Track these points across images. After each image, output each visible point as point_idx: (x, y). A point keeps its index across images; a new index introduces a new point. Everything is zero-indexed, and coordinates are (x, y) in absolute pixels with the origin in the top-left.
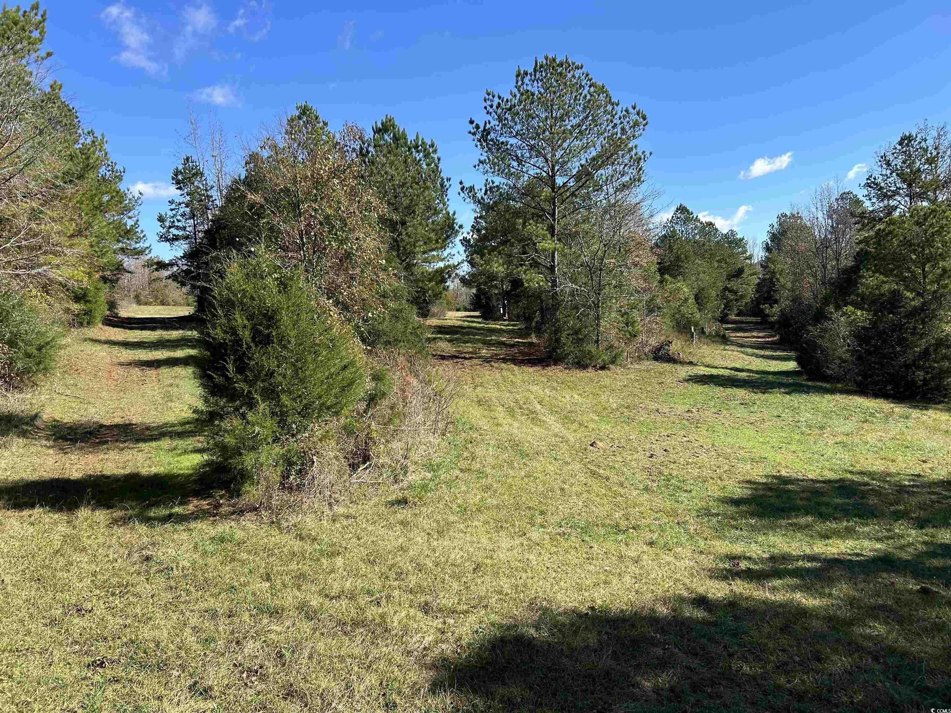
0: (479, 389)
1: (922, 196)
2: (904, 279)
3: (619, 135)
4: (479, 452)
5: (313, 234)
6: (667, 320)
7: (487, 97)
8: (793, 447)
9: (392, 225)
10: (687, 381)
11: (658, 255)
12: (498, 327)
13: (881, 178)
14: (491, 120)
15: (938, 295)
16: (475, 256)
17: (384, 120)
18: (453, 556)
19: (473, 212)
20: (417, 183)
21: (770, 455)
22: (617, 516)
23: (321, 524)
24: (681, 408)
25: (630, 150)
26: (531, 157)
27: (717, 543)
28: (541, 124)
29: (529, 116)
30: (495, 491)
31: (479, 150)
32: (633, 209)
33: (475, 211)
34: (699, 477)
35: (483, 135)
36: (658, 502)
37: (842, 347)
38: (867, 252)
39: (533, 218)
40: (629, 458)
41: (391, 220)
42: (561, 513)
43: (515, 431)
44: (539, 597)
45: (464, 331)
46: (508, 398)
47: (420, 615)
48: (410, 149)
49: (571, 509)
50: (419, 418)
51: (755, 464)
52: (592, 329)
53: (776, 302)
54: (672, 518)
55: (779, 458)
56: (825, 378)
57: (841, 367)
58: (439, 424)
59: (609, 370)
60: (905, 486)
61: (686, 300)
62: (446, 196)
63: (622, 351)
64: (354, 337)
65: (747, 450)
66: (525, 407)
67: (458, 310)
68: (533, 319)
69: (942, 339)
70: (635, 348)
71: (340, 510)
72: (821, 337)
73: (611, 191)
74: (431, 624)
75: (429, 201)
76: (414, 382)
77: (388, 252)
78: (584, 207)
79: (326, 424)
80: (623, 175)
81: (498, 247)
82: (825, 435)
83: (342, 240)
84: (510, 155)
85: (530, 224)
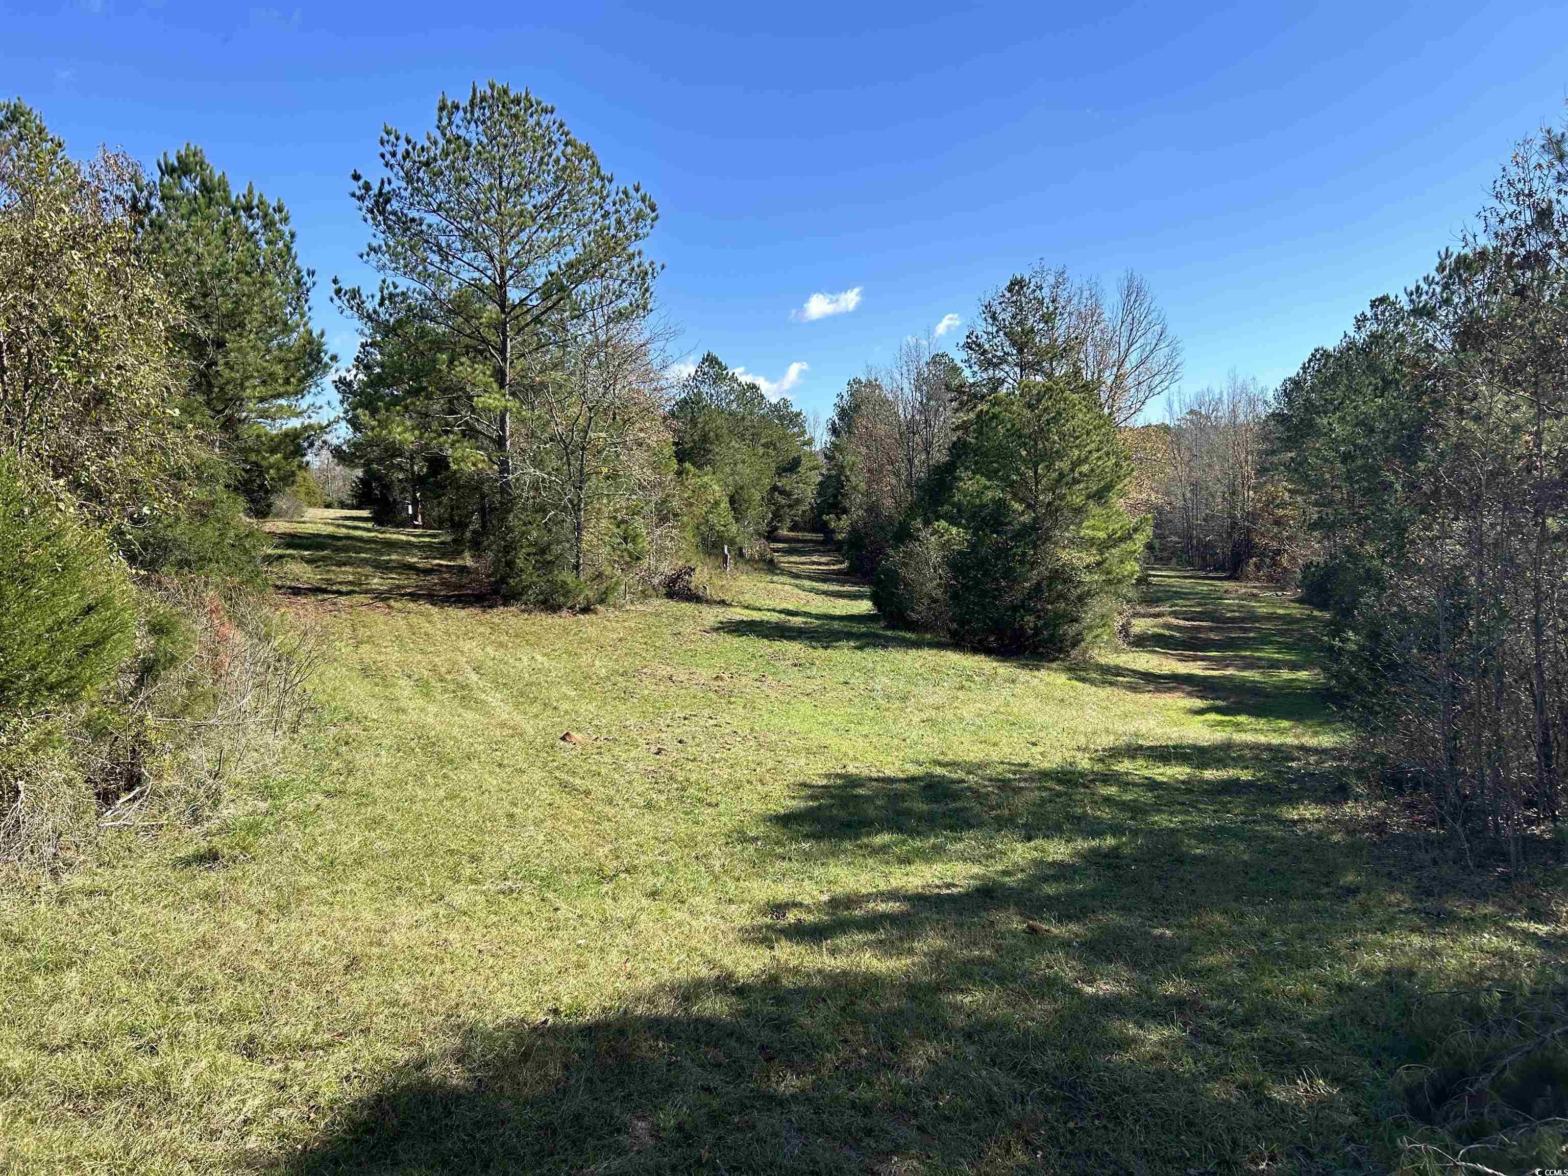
0: (365, 648)
1: (1036, 367)
2: (1012, 484)
3: (612, 231)
4: (362, 760)
5: (24, 350)
6: (689, 535)
7: (386, 137)
8: (864, 730)
9: (198, 346)
10: (717, 630)
11: (675, 431)
12: (404, 538)
13: (985, 336)
14: (393, 179)
15: (1053, 508)
16: (359, 411)
17: (183, 153)
18: (306, 948)
19: (357, 334)
20: (248, 274)
21: (833, 741)
22: (601, 854)
23: (34, 911)
24: (705, 674)
25: (631, 257)
26: (464, 250)
27: (754, 884)
28: (482, 196)
29: (461, 180)
30: (390, 827)
31: (369, 227)
32: (634, 355)
33: (362, 333)
34: (731, 781)
35: (377, 202)
36: (667, 826)
37: (931, 580)
38: (965, 444)
39: (467, 353)
40: (624, 756)
41: (195, 337)
42: (507, 856)
43: (430, 720)
44: (463, 1003)
45: (340, 543)
46: (419, 662)
47: (238, 1060)
48: (234, 211)
49: (524, 848)
50: (248, 702)
51: (811, 757)
52: (568, 545)
53: (845, 511)
54: (687, 850)
55: (845, 746)
56: (911, 626)
57: (931, 609)
58: (286, 712)
59: (596, 613)
60: (1010, 780)
61: (717, 503)
62: (306, 301)
63: (617, 583)
64: (111, 550)
65: (800, 736)
66: (449, 677)
67: (328, 506)
68: (467, 526)
69: (1057, 571)
70: (637, 577)
71: (75, 880)
72: (905, 565)
73: (600, 321)
74: (258, 1075)
75: (272, 308)
76: (237, 637)
77: (186, 395)
78: (555, 342)
79: (47, 718)
80: (619, 297)
81: (404, 399)
82: (908, 710)
83: (88, 367)
84: (427, 242)
85: (462, 364)
